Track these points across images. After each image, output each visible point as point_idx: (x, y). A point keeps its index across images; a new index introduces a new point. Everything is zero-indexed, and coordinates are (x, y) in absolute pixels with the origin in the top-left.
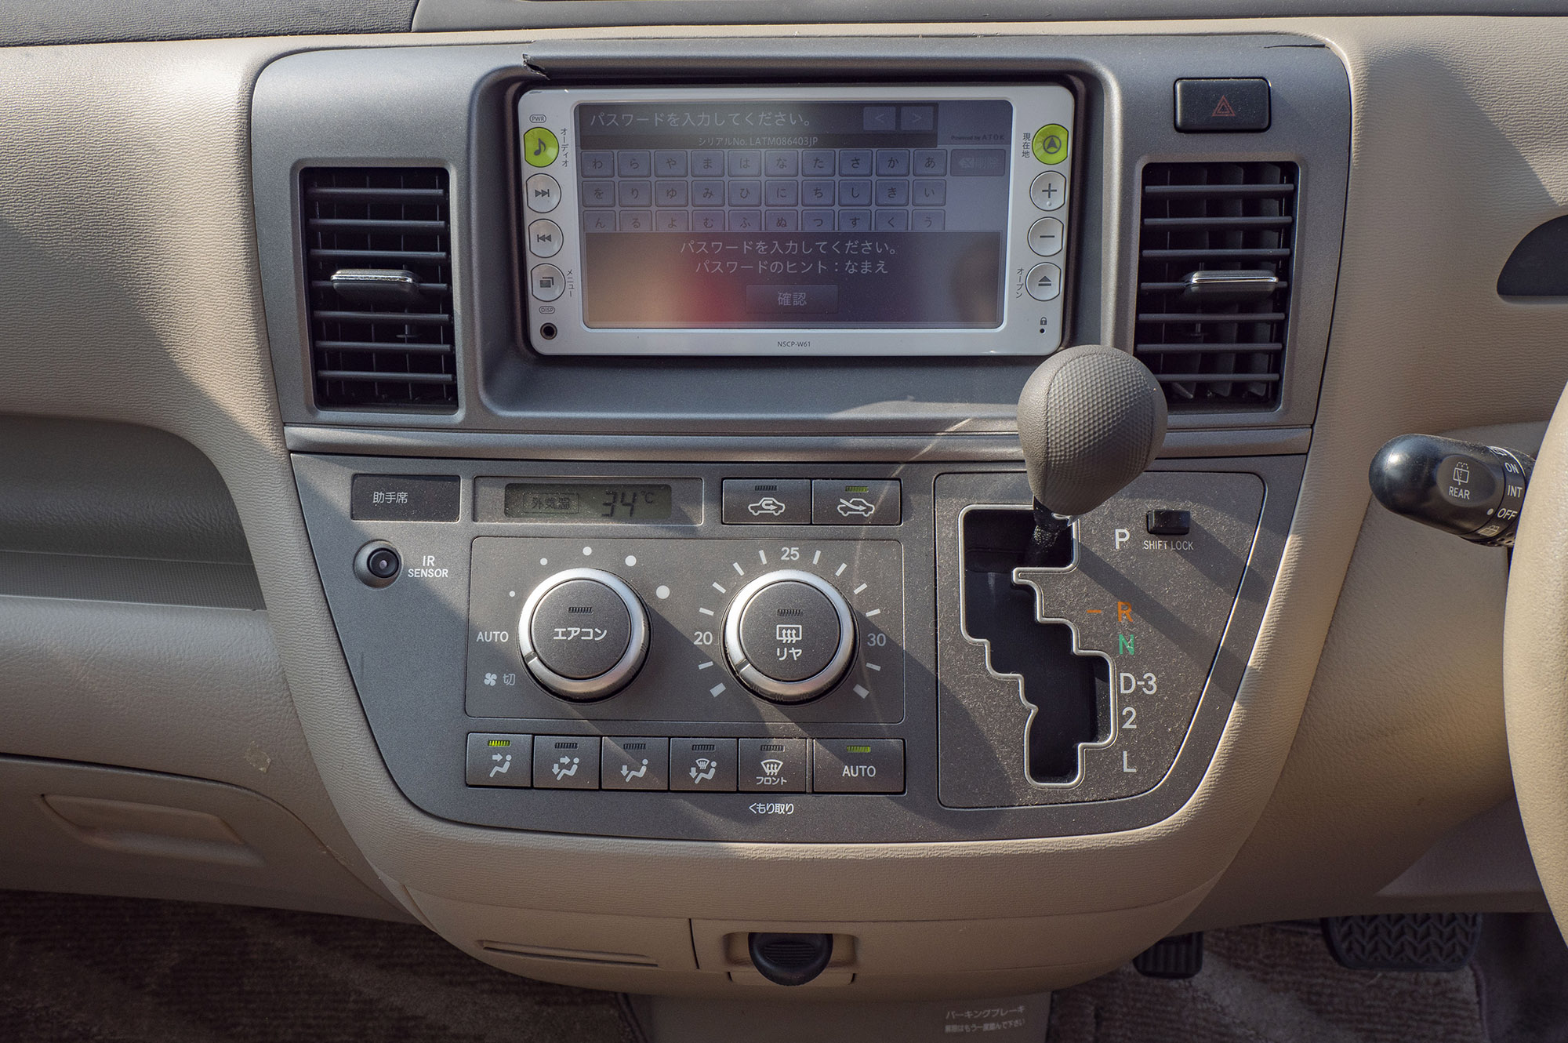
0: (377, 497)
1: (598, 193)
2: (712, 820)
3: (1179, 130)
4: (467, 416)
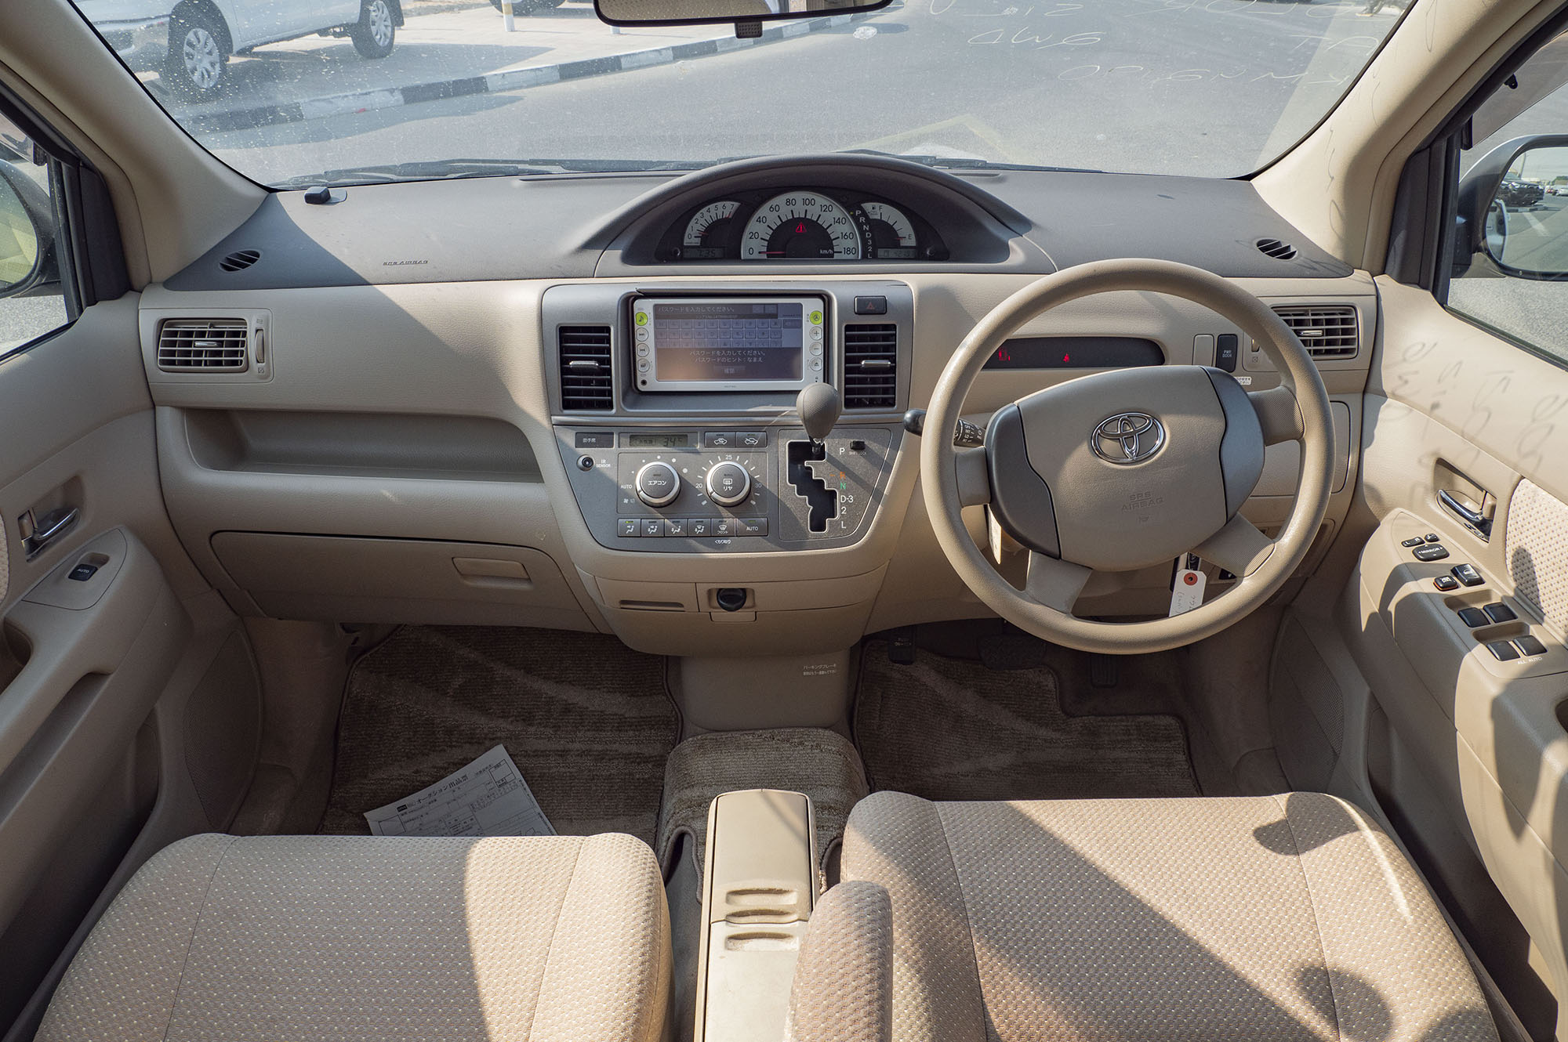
0: (585, 440)
1: (661, 335)
2: (701, 547)
3: (856, 313)
4: (617, 411)
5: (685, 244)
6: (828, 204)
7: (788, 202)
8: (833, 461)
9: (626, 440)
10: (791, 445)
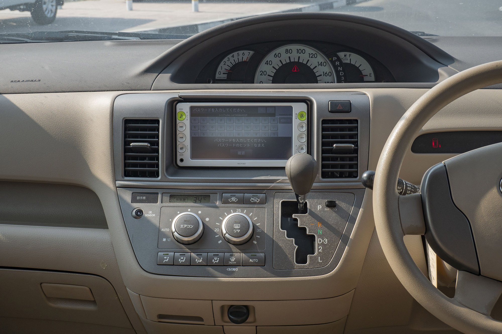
0: (138, 198)
1: (195, 127)
2: (216, 273)
3: (330, 112)
4: (161, 178)
5: (216, 78)
6: (314, 53)
7: (287, 51)
8: (313, 214)
9: (167, 198)
10: (283, 203)
